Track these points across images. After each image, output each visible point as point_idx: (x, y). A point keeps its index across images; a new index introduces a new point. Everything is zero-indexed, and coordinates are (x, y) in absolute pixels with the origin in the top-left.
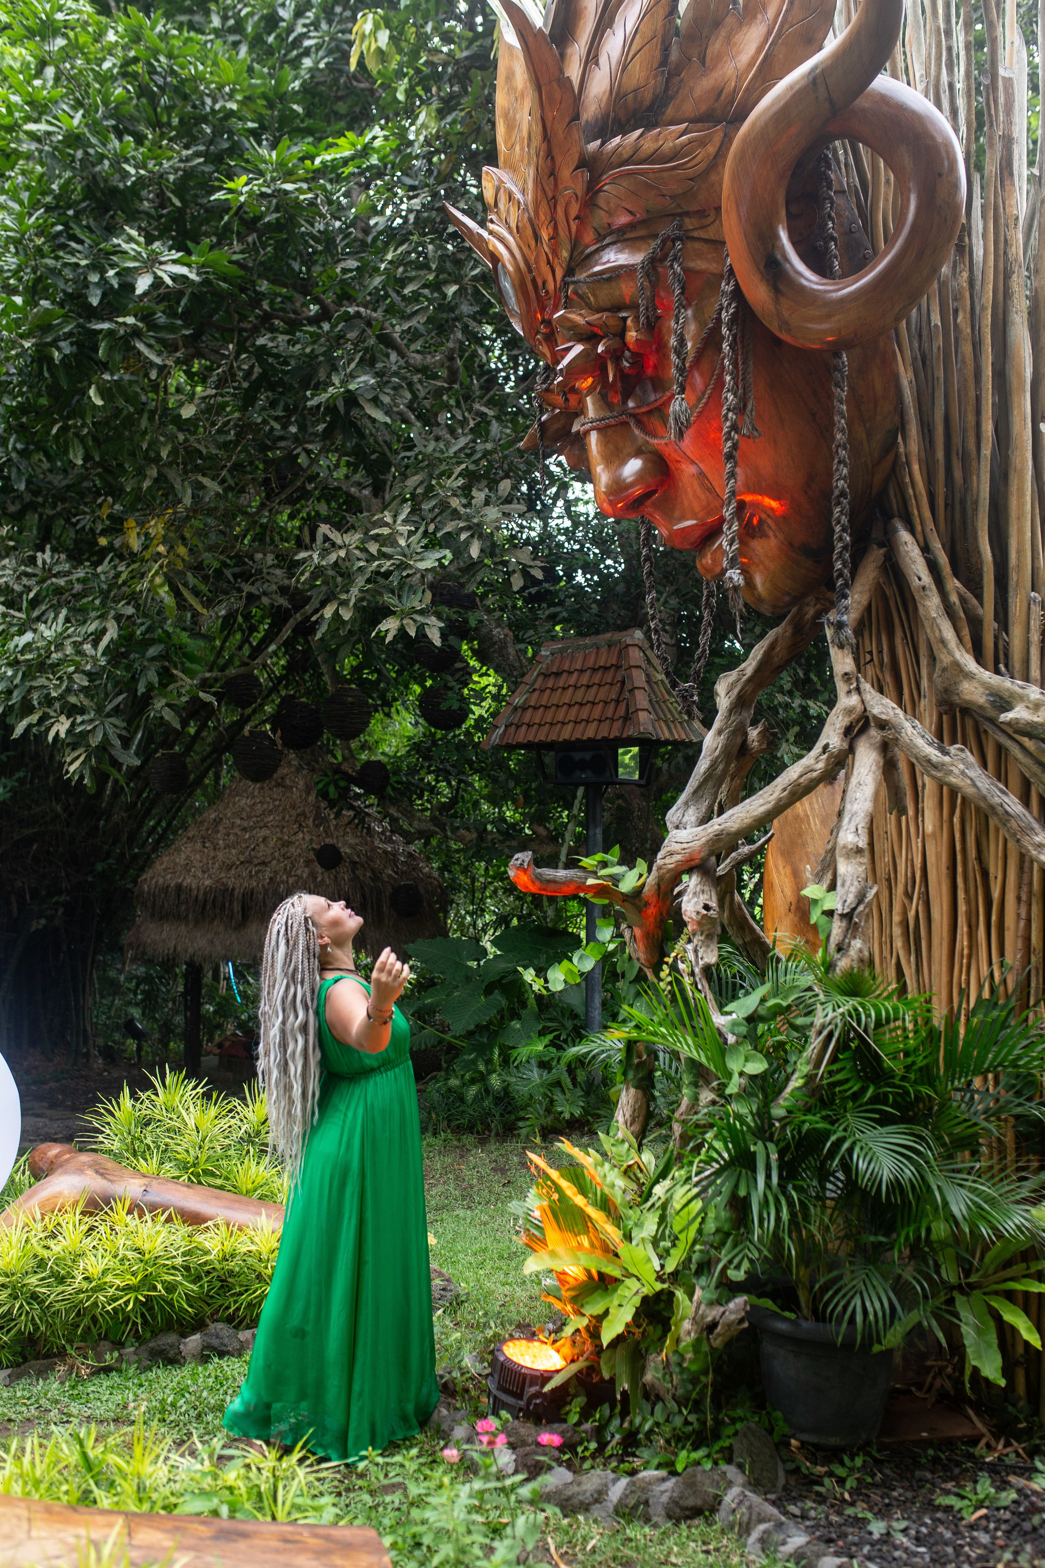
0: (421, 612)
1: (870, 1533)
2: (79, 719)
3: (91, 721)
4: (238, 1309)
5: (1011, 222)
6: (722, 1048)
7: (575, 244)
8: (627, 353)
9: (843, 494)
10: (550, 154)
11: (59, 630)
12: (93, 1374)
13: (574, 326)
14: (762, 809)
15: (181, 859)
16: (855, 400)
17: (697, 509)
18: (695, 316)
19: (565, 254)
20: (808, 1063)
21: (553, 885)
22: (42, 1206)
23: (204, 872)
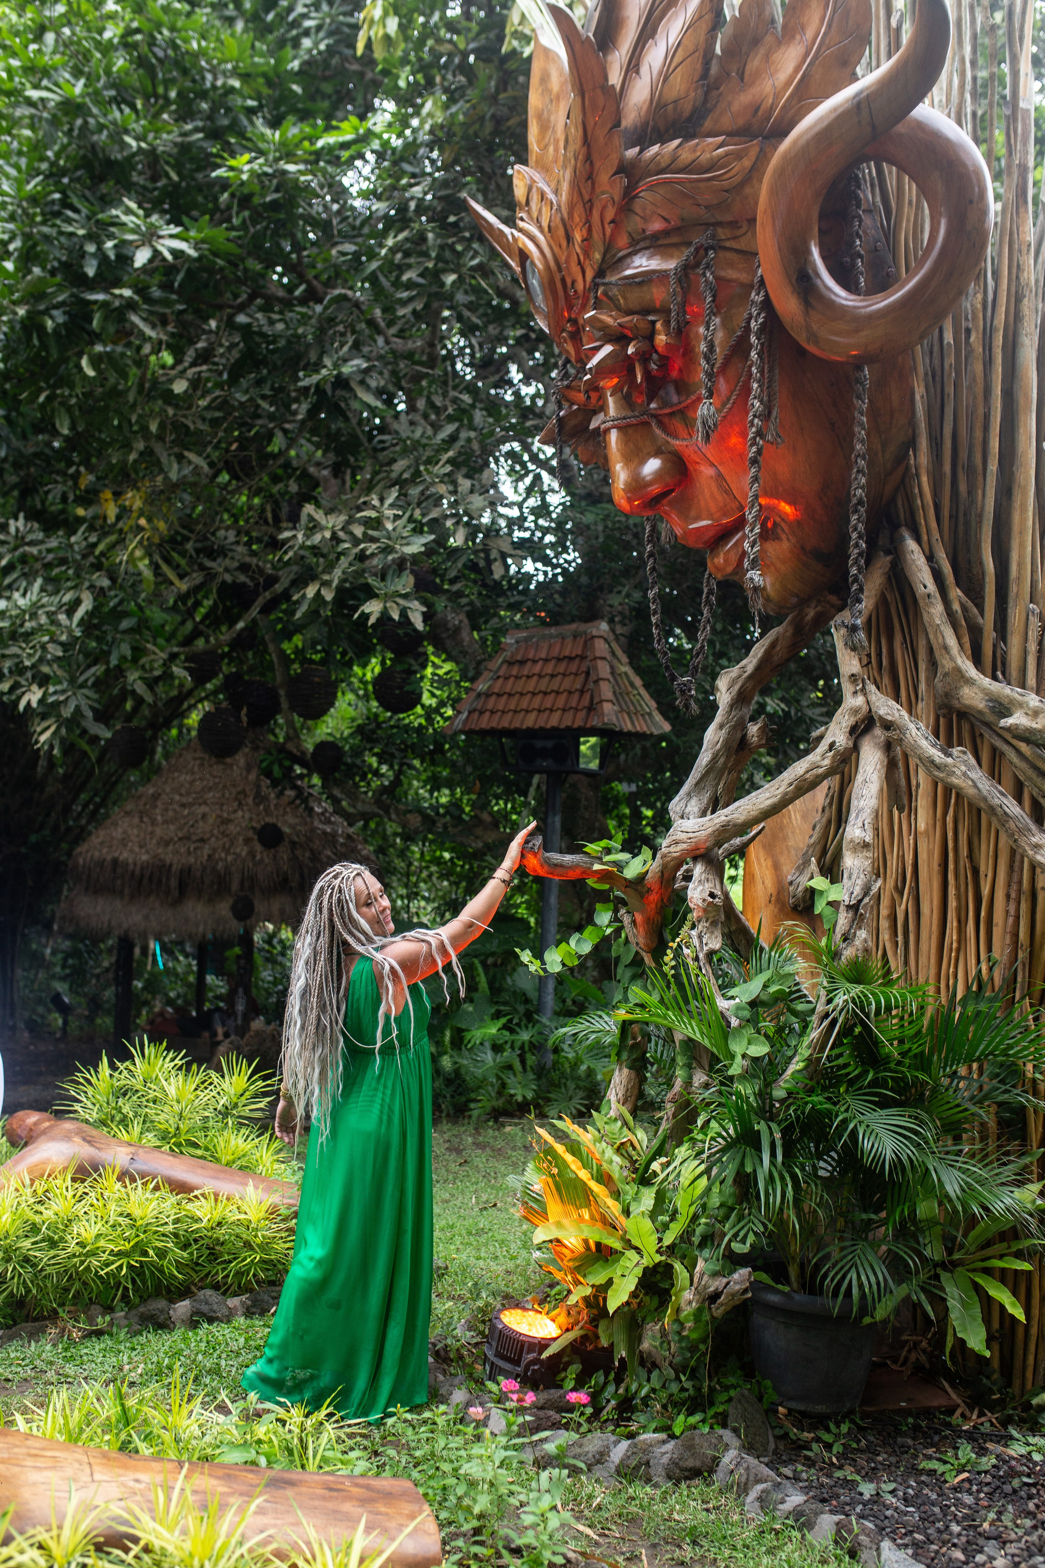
0: (405, 596)
1: (861, 1494)
2: (51, 689)
3: (63, 692)
4: (227, 1276)
5: (1024, 248)
6: (725, 1030)
7: (608, 248)
8: (655, 356)
9: (860, 502)
10: (588, 158)
11: (34, 598)
12: (84, 1337)
13: (604, 327)
14: (769, 802)
15: (118, 833)
16: (873, 413)
17: (713, 510)
18: (724, 324)
19: (597, 256)
20: (809, 1047)
21: (560, 870)
22: (30, 1172)
23: (141, 847)
